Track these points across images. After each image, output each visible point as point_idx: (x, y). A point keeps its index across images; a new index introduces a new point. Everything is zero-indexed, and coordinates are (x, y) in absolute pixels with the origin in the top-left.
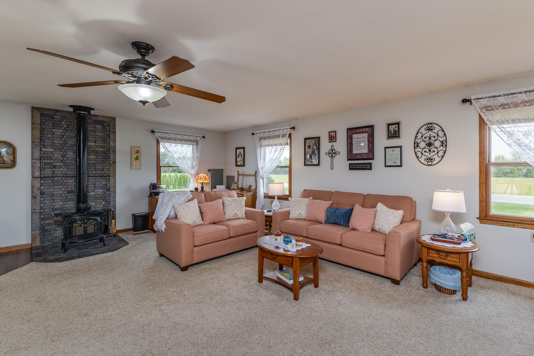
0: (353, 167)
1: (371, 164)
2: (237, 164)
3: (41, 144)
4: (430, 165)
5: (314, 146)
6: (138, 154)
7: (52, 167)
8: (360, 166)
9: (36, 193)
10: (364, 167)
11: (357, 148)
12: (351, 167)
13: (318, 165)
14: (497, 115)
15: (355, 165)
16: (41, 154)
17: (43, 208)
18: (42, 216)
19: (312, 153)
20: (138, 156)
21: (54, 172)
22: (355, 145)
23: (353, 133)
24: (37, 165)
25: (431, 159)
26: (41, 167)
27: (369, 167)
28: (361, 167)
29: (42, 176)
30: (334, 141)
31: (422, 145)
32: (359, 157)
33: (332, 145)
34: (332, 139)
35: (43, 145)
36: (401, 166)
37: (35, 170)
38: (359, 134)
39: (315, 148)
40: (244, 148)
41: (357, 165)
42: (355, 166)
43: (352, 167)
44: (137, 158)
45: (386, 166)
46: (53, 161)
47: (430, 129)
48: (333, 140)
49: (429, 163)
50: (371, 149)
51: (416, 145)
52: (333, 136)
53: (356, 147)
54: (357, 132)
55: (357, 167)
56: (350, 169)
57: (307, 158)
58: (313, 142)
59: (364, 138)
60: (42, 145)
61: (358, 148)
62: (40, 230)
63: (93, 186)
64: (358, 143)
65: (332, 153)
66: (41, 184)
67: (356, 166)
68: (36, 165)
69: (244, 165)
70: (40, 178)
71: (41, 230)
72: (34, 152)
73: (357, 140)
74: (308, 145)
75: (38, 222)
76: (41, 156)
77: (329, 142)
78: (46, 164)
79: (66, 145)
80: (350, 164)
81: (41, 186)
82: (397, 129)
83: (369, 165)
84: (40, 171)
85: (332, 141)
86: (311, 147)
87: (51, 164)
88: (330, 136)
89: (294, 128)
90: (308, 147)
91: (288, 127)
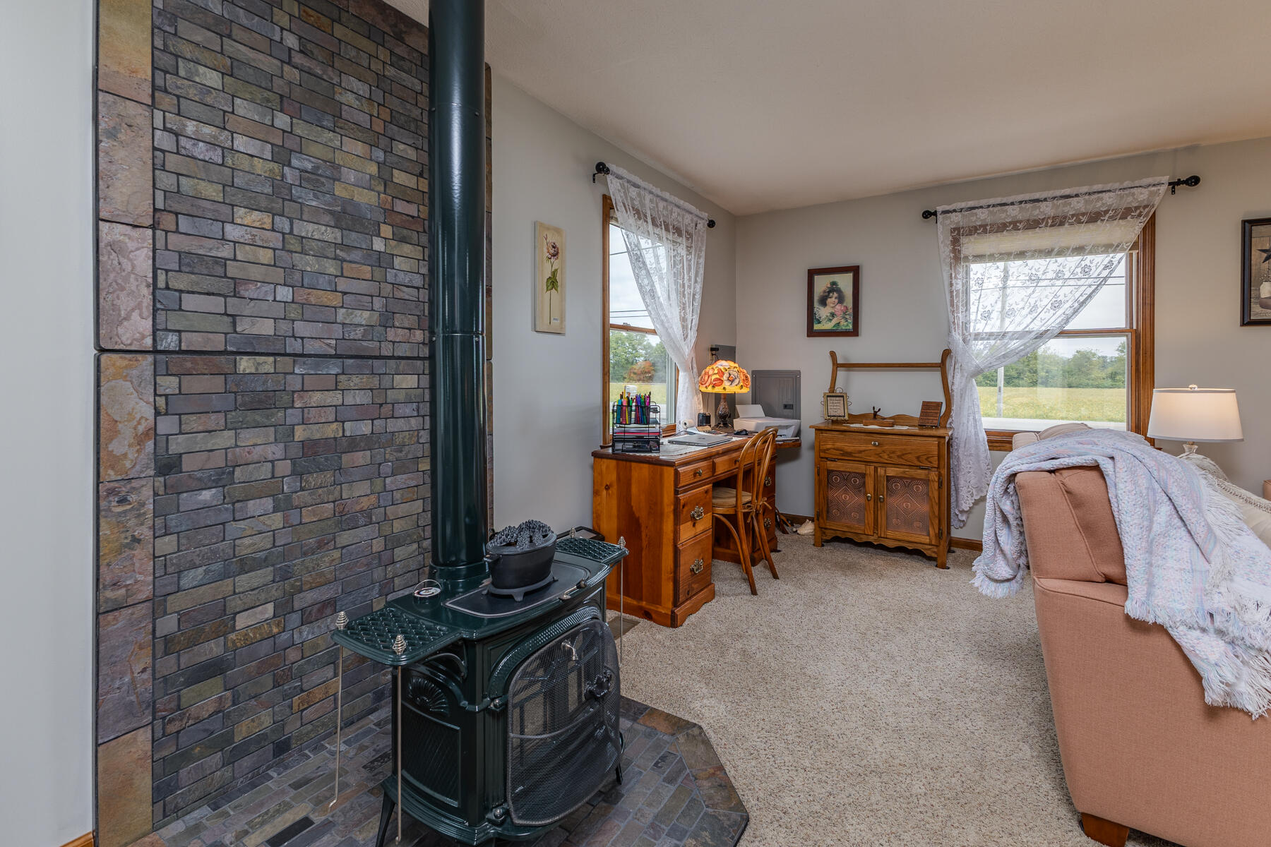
2: (817, 327)
3: (159, 123)
6: (556, 263)
7: (225, 286)
9: (128, 464)
16: (160, 195)
17: (170, 570)
18: (168, 624)
20: (556, 270)
21: (234, 324)
24: (133, 267)
26: (161, 284)
29: (170, 341)
35: (170, 131)
37: (125, 303)
40: (855, 270)
44: (553, 283)
46: (226, 252)
57: (1258, 297)
60: (165, 129)
62: (154, 719)
63: (415, 414)
66: (161, 402)
68: (127, 266)
69: (855, 332)
70: (150, 358)
71: (158, 723)
72: (114, 168)
74: (1267, 248)
75: (144, 670)
76: (160, 205)
78: (188, 265)
79: (295, 162)
81: (157, 413)
84: (155, 310)
87: (220, 271)
89: (1194, 181)
90: (1265, 255)
91: (1157, 179)
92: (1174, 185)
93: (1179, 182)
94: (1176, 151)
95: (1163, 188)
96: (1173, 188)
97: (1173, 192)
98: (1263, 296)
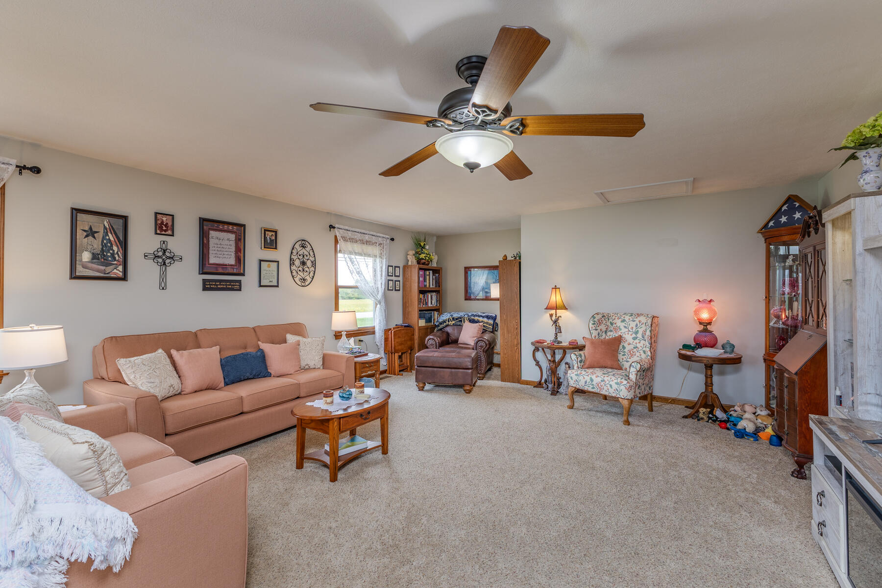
0: (212, 286)
1: (240, 282)
4: (303, 286)
5: (110, 235)
8: (223, 285)
10: (230, 286)
11: (216, 254)
12: (207, 286)
13: (124, 278)
14: (349, 246)
15: (214, 283)
19: (102, 249)
22: (214, 248)
23: (212, 228)
25: (304, 280)
27: (236, 287)
28: (225, 286)
30: (167, 233)
31: (297, 263)
32: (220, 271)
33: (164, 242)
34: (164, 228)
36: (277, 286)
38: (220, 233)
39: (112, 239)
41: (218, 283)
42: (214, 285)
43: (209, 286)
45: (261, 286)
47: (303, 247)
48: (165, 231)
49: (303, 284)
50: (240, 259)
51: (292, 262)
52: (167, 224)
53: (214, 252)
54: (218, 229)
55: (219, 286)
56: (205, 289)
57: (81, 261)
58: (105, 223)
59: (228, 240)
61: (219, 256)
64: (219, 246)
65: (164, 257)
67: (217, 285)
73: (217, 241)
74: (87, 228)
77: (156, 233)
80: (204, 281)
82: (273, 238)
83: (238, 284)
85: (163, 233)
86: (99, 236)
88: (159, 222)
89: (36, 170)
90: (85, 234)
91: (7, 160)
92: (21, 168)
93: (24, 167)
94: (23, 142)
95: (12, 168)
96: (20, 170)
97: (20, 173)
98: (84, 260)
